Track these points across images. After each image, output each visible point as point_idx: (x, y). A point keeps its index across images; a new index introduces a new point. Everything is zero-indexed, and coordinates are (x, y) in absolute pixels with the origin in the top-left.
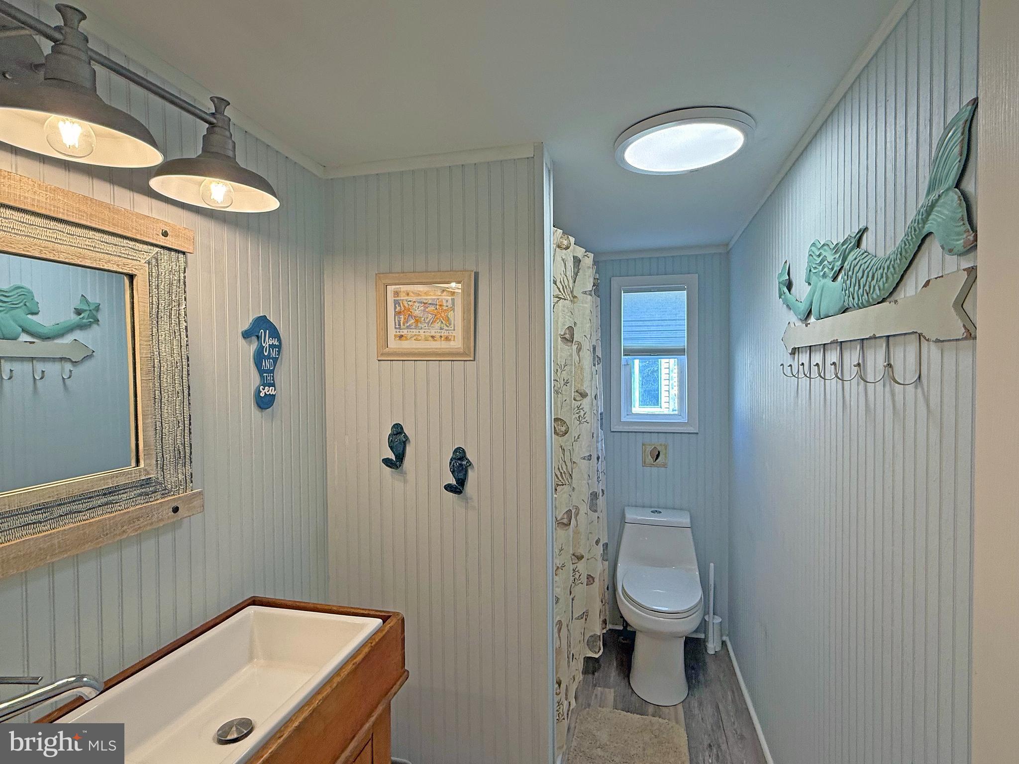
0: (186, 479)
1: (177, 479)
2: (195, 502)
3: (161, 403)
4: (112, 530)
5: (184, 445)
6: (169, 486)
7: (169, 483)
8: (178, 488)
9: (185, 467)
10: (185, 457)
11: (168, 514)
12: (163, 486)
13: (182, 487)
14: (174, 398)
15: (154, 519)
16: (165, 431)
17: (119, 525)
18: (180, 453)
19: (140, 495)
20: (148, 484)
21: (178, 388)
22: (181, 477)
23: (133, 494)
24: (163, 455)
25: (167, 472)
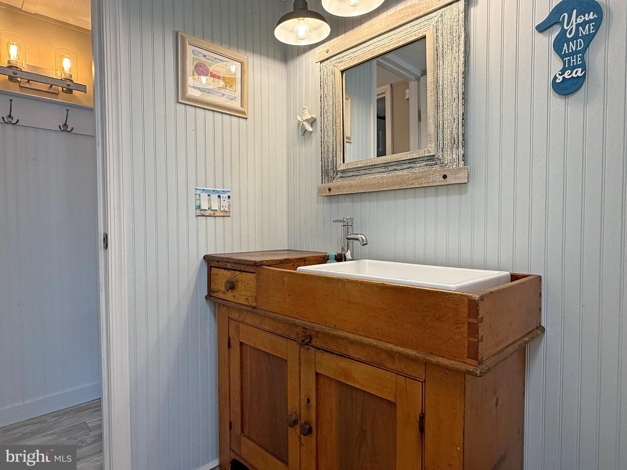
0: (458, 158)
1: (452, 157)
2: (460, 174)
3: (443, 108)
4: (407, 181)
5: (458, 134)
6: (446, 162)
7: (446, 160)
8: (452, 164)
9: (458, 149)
10: (458, 142)
11: (439, 178)
12: (442, 161)
13: (456, 163)
14: (452, 103)
15: (430, 180)
16: (445, 126)
17: (411, 179)
18: (455, 140)
19: (426, 165)
20: (432, 159)
21: (455, 95)
22: (454, 156)
23: (423, 164)
24: (443, 141)
25: (445, 153)
